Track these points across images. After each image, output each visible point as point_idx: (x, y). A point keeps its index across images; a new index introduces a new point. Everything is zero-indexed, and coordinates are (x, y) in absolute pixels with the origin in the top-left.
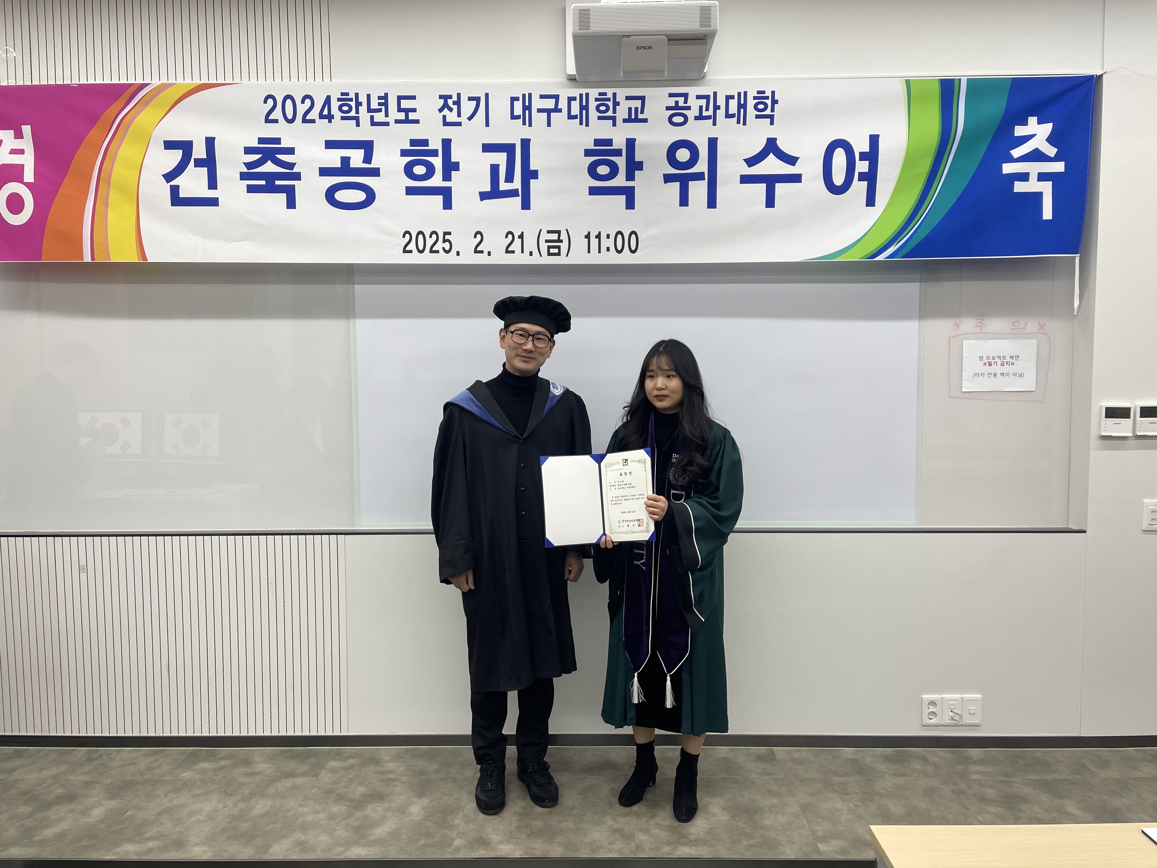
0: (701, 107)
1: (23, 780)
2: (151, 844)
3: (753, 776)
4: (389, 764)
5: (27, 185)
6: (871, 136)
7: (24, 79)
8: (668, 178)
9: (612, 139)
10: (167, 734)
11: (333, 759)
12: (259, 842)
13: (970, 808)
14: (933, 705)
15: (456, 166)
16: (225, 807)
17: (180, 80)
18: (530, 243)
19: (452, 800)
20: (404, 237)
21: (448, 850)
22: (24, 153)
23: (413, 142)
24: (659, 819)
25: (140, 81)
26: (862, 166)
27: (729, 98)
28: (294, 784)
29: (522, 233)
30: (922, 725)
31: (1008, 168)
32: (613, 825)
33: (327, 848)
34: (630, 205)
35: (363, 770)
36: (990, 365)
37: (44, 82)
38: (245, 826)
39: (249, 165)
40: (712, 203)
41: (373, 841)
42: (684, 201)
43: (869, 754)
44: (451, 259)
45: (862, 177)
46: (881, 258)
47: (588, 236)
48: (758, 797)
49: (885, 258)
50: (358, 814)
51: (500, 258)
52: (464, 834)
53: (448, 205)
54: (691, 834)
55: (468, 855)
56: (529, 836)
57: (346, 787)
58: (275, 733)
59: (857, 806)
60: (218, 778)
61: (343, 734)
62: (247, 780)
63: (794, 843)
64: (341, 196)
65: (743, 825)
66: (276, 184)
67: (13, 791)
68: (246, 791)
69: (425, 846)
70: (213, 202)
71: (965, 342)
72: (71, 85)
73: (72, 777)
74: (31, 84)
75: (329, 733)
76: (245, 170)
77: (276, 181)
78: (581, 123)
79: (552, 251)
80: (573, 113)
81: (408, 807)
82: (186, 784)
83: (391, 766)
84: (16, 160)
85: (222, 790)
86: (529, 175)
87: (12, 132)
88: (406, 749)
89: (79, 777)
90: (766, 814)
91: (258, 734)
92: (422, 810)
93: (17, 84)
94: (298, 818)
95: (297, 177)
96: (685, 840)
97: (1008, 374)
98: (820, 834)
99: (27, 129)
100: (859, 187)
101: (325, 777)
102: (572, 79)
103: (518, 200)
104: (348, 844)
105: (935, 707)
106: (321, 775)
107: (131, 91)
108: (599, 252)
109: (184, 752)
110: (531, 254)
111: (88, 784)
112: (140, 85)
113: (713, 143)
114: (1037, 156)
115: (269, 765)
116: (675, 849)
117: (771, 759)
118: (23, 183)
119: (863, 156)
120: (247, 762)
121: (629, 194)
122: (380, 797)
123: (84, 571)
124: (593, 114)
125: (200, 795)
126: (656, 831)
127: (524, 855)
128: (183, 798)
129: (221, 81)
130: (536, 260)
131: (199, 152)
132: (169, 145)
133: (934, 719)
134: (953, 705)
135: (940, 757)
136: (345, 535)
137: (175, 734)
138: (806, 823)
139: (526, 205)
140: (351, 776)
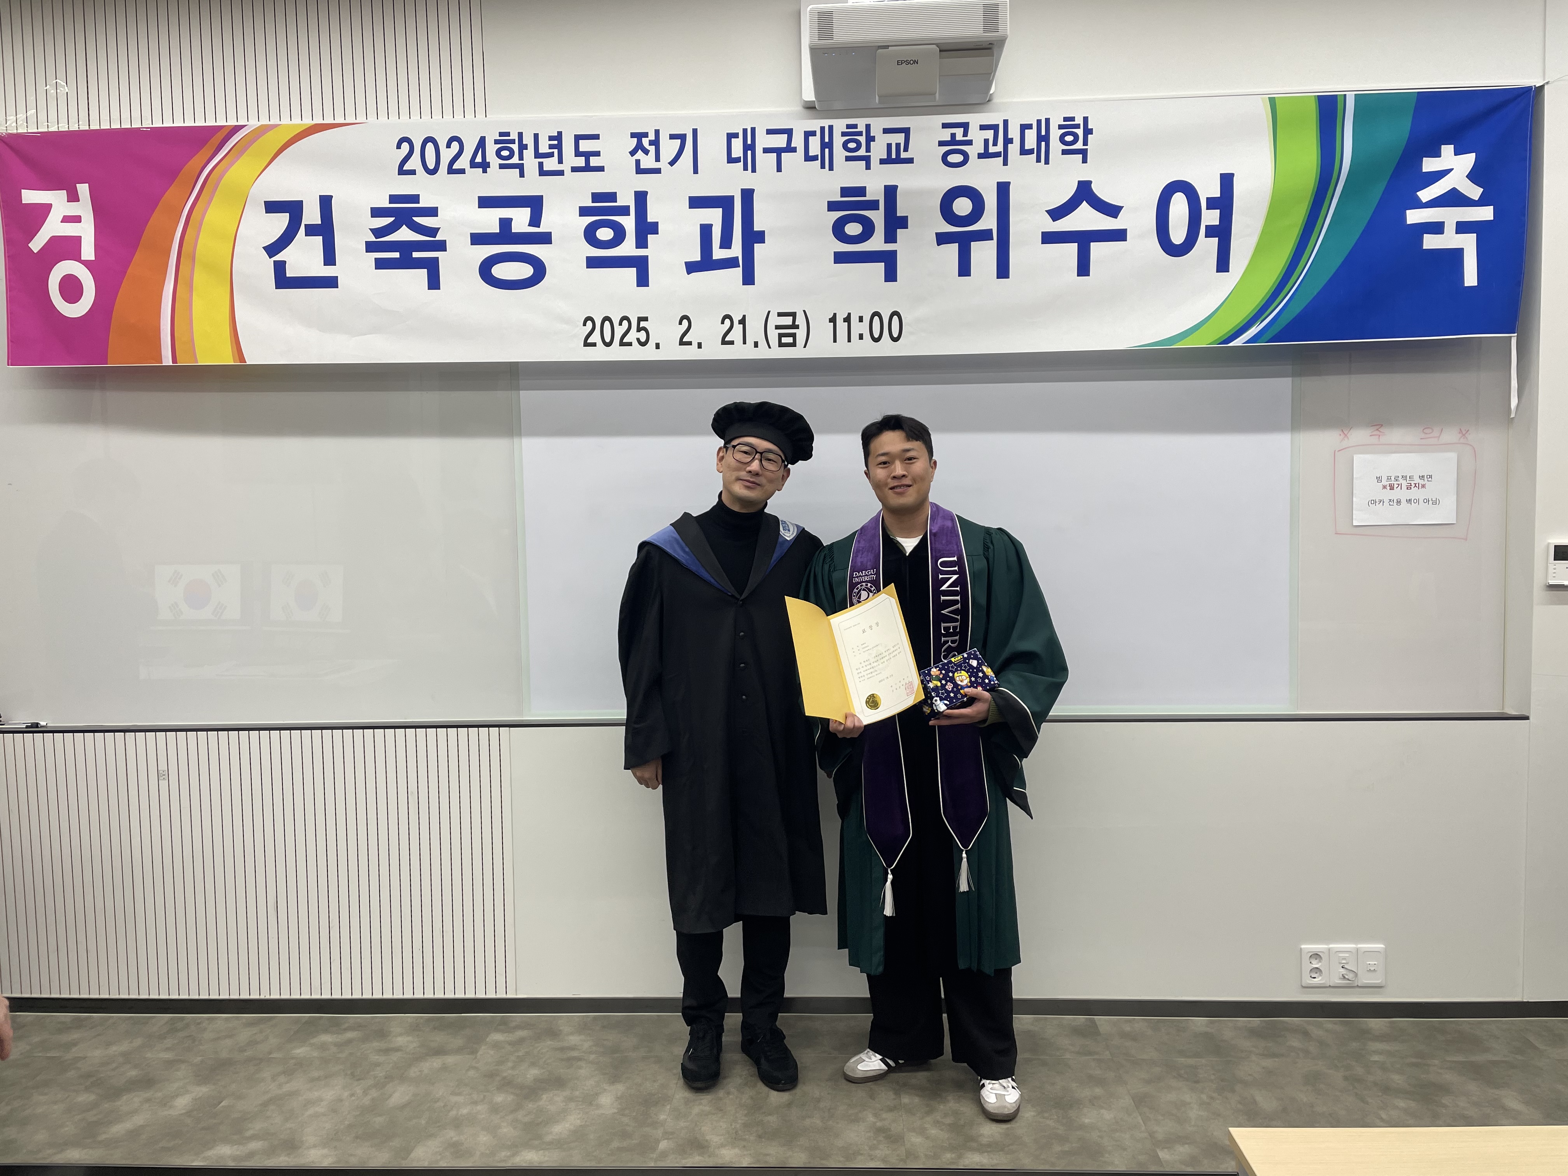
0: (986, 141)
1: (85, 1058)
2: (254, 1145)
3: (1068, 1056)
4: (571, 1038)
5: (86, 263)
6: (1223, 176)
7: (79, 122)
8: (942, 239)
9: (865, 187)
10: (275, 996)
11: (497, 1030)
12: (396, 1143)
13: (1370, 1100)
14: (1316, 959)
15: (654, 228)
16: (352, 1095)
17: (285, 121)
18: (755, 331)
19: (656, 1087)
20: (585, 324)
21: (652, 1155)
22: (80, 222)
23: (596, 197)
24: (938, 1116)
25: (232, 122)
26: (1210, 217)
27: (1024, 127)
28: (444, 1064)
29: (744, 316)
30: (1302, 986)
31: (1414, 217)
32: (875, 1123)
33: (488, 1152)
34: (891, 275)
35: (537, 1045)
36: (1392, 488)
37: (105, 126)
38: (379, 1121)
39: (377, 232)
40: (1003, 271)
41: (551, 1143)
42: (964, 269)
43: (1228, 1026)
44: (648, 354)
45: (1211, 232)
46: (1238, 342)
47: (833, 320)
48: (1074, 1085)
49: (1244, 343)
50: (530, 1105)
51: (714, 351)
52: (672, 1133)
53: (643, 280)
54: (981, 1135)
55: (677, 1163)
56: (760, 1137)
57: (513, 1068)
58: (419, 995)
59: (1212, 1098)
60: (343, 1055)
61: (509, 996)
62: (381, 1059)
63: (1125, 1149)
64: (501, 271)
65: (1054, 1124)
66: (413, 256)
67: (71, 1074)
68: (380, 1073)
69: (620, 1149)
70: (331, 282)
71: (1356, 457)
72: (141, 129)
73: (149, 1055)
74: (88, 129)
75: (491, 995)
76: (372, 238)
77: (413, 253)
78: (823, 167)
79: (785, 340)
80: (812, 153)
81: (596, 1097)
82: (301, 1065)
83: (574, 1039)
84: (70, 230)
85: (349, 1072)
86: (753, 237)
87: (63, 194)
88: (595, 1017)
89: (159, 1054)
90: (1085, 1108)
91: (396, 996)
92: (616, 1101)
93: (70, 129)
94: (449, 1111)
95: (441, 246)
96: (974, 1145)
97: (1418, 501)
98: (1160, 1136)
99: (83, 189)
100: (1207, 246)
101: (486, 1055)
102: (810, 107)
103: (738, 272)
104: (515, 1147)
105: (1320, 962)
106: (480, 1053)
107: (220, 136)
108: (849, 341)
109: (298, 1020)
110: (756, 345)
111: (170, 1064)
112: (233, 127)
113: (1003, 189)
114: (1454, 199)
115: (410, 1038)
116: (960, 1157)
117: (1092, 1032)
118: (80, 261)
119: (1212, 203)
120: (382, 1034)
121: (889, 261)
122: (558, 1082)
123: (164, 778)
124: (839, 153)
125: (318, 1079)
126: (933, 1132)
127: (754, 1163)
128: (298, 1083)
129: (340, 120)
130: (763, 353)
131: (312, 215)
132: (272, 207)
133: (1318, 977)
134: (1344, 959)
135: (1327, 1031)
136: (510, 727)
137: (285, 996)
138: (1141, 1122)
139: (749, 278)
140: (520, 1054)
